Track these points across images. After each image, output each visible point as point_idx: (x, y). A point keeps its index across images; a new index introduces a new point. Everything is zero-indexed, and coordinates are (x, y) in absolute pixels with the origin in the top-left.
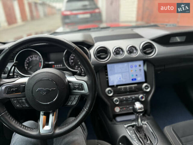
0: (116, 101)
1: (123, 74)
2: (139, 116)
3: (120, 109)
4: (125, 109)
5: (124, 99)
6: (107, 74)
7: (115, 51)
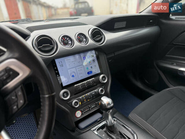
0: (76, 104)
1: (77, 68)
2: (109, 113)
3: (82, 112)
4: (87, 110)
5: (84, 98)
6: (57, 72)
7: (61, 40)
